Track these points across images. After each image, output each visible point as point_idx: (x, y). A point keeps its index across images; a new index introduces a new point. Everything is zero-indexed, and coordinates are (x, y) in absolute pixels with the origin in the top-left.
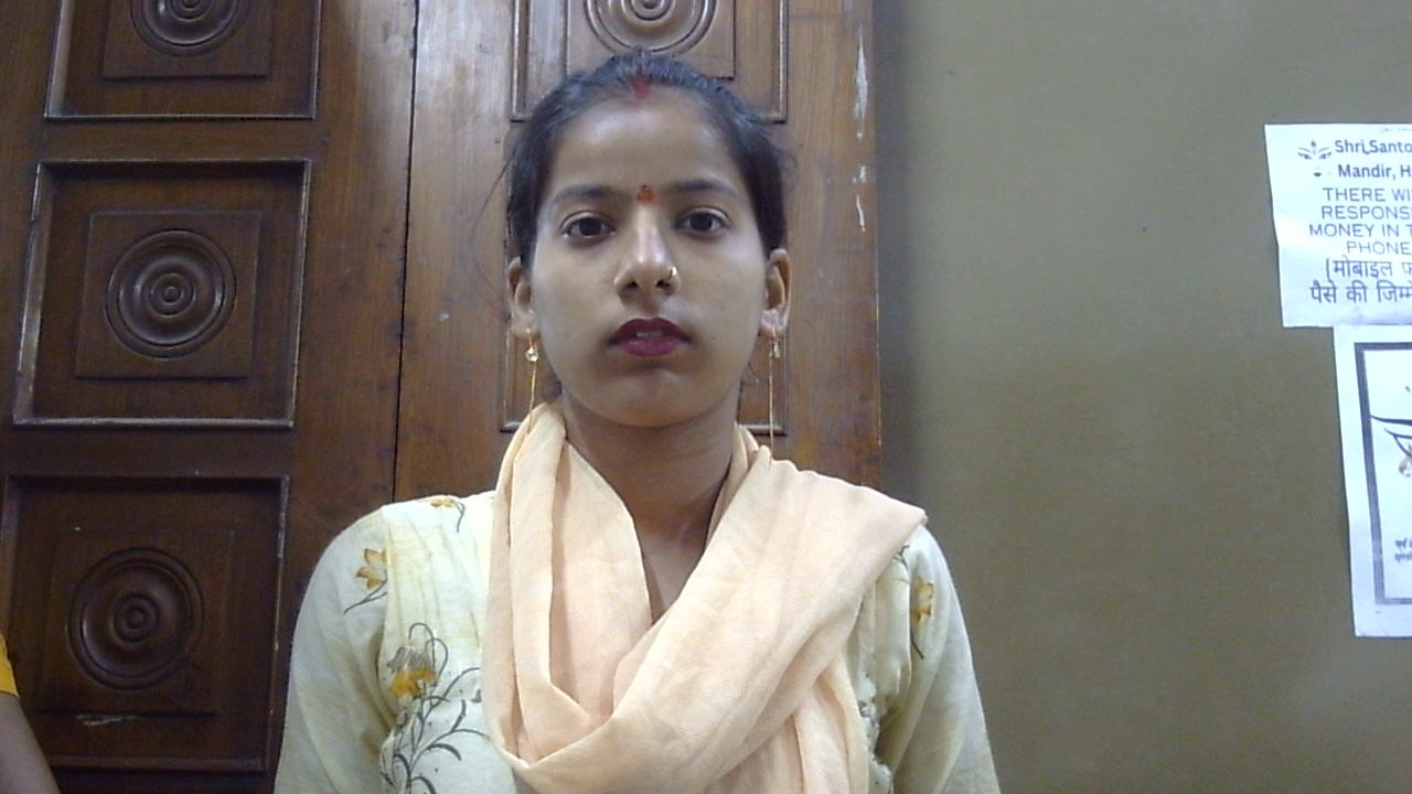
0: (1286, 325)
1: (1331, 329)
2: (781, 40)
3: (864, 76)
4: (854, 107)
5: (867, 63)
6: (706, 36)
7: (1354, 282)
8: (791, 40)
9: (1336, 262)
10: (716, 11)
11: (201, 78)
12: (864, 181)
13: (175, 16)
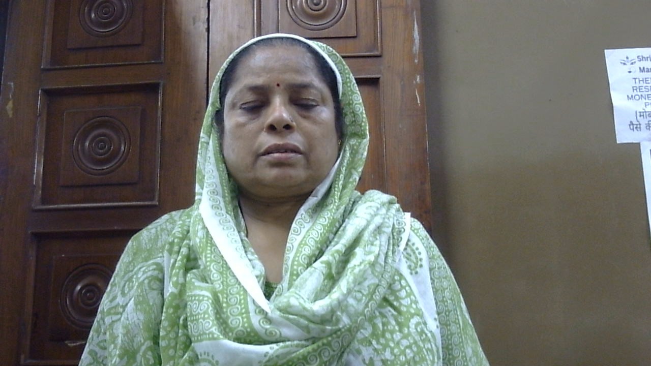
0: (618, 142)
1: (639, 144)
2: (378, 18)
3: (417, 34)
4: (413, 48)
5: (419, 27)
6: (343, 18)
7: (649, 121)
8: (383, 18)
9: (640, 112)
10: (347, 6)
11: (112, 47)
12: (419, 82)
13: (99, 19)
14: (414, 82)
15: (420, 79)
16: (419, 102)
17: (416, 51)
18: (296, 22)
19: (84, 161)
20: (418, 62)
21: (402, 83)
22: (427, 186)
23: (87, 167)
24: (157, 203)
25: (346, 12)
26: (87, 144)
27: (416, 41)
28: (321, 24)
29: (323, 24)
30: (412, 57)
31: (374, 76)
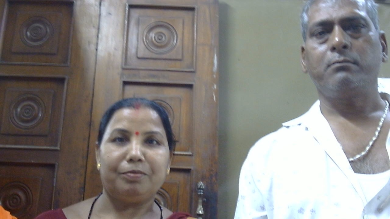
2: (195, 50)
3: (216, 61)
4: (213, 68)
5: (217, 57)
8: (198, 51)
11: (39, 54)
13: (32, 37)
14: (213, 89)
15: (217, 87)
16: (215, 99)
17: (215, 70)
18: (147, 49)
19: (16, 120)
20: (216, 77)
21: (206, 88)
22: (217, 148)
23: (18, 124)
24: (59, 149)
25: (177, 45)
26: (19, 110)
27: (215, 65)
28: (162, 51)
29: (164, 51)
30: (213, 74)
31: (190, 83)
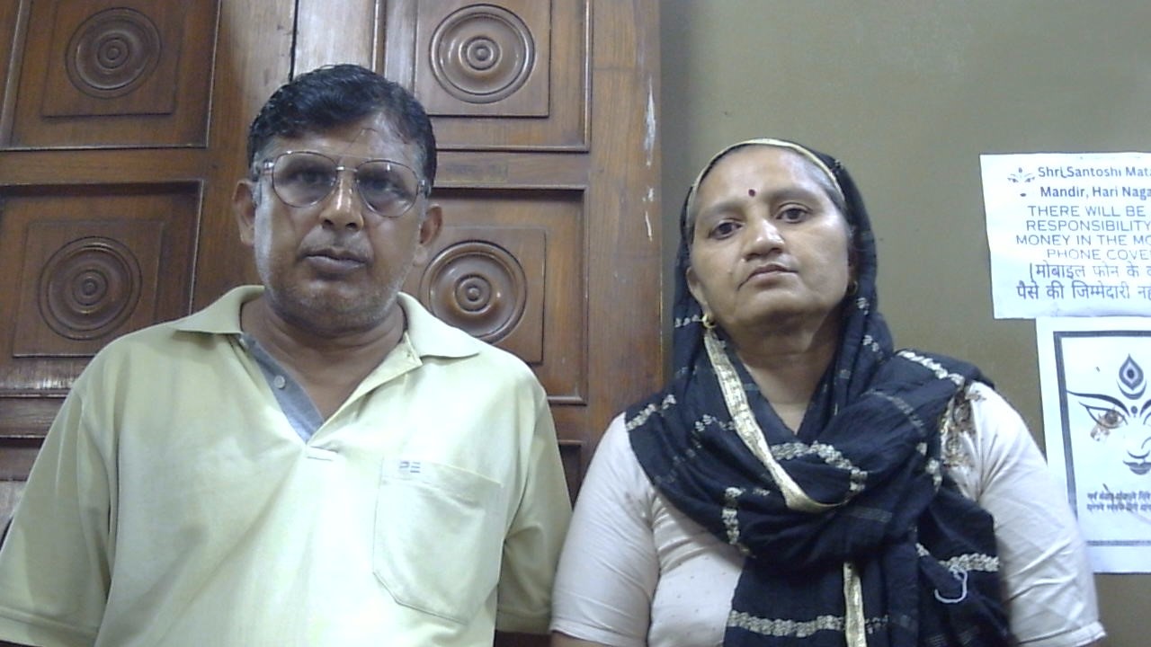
0: (996, 316)
1: (1034, 320)
2: (587, 87)
3: (653, 117)
4: (644, 140)
5: (655, 106)
6: (526, 84)
7: (1052, 283)
8: (595, 89)
9: (1038, 266)
10: (535, 64)
12: (652, 200)
14: (644, 199)
15: (654, 196)
16: (650, 234)
17: (649, 144)
18: (443, 86)
19: (58, 314)
20: (653, 165)
21: (623, 201)
25: (531, 75)
27: (650, 128)
28: (486, 92)
29: (490, 94)
30: (643, 156)
31: (573, 186)
